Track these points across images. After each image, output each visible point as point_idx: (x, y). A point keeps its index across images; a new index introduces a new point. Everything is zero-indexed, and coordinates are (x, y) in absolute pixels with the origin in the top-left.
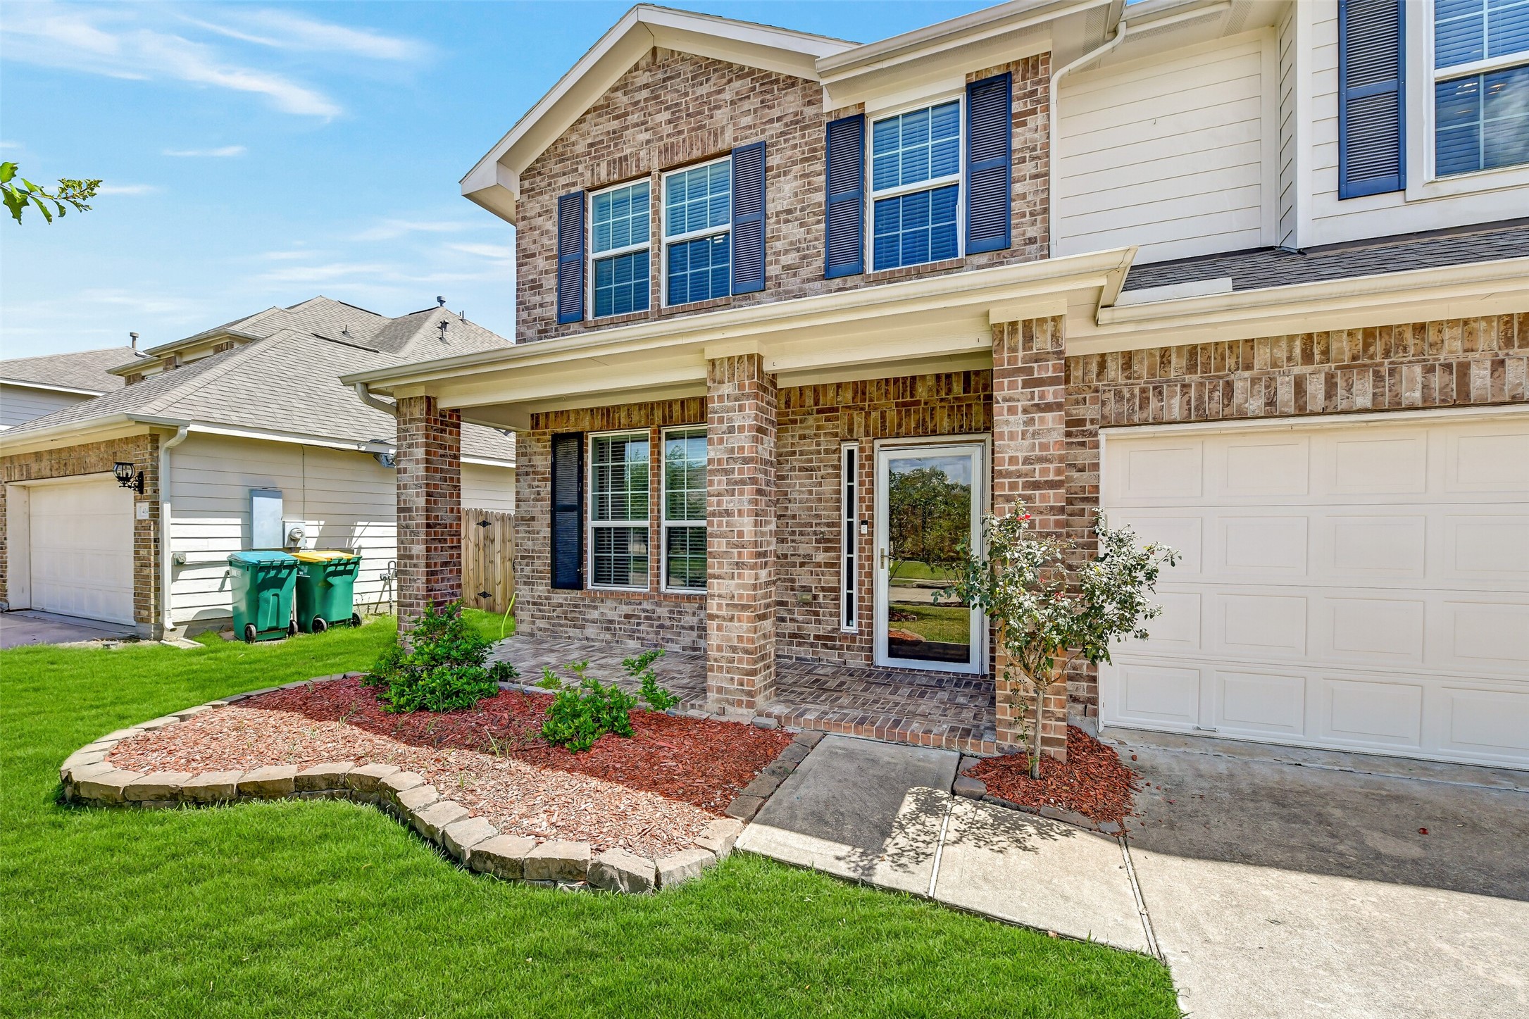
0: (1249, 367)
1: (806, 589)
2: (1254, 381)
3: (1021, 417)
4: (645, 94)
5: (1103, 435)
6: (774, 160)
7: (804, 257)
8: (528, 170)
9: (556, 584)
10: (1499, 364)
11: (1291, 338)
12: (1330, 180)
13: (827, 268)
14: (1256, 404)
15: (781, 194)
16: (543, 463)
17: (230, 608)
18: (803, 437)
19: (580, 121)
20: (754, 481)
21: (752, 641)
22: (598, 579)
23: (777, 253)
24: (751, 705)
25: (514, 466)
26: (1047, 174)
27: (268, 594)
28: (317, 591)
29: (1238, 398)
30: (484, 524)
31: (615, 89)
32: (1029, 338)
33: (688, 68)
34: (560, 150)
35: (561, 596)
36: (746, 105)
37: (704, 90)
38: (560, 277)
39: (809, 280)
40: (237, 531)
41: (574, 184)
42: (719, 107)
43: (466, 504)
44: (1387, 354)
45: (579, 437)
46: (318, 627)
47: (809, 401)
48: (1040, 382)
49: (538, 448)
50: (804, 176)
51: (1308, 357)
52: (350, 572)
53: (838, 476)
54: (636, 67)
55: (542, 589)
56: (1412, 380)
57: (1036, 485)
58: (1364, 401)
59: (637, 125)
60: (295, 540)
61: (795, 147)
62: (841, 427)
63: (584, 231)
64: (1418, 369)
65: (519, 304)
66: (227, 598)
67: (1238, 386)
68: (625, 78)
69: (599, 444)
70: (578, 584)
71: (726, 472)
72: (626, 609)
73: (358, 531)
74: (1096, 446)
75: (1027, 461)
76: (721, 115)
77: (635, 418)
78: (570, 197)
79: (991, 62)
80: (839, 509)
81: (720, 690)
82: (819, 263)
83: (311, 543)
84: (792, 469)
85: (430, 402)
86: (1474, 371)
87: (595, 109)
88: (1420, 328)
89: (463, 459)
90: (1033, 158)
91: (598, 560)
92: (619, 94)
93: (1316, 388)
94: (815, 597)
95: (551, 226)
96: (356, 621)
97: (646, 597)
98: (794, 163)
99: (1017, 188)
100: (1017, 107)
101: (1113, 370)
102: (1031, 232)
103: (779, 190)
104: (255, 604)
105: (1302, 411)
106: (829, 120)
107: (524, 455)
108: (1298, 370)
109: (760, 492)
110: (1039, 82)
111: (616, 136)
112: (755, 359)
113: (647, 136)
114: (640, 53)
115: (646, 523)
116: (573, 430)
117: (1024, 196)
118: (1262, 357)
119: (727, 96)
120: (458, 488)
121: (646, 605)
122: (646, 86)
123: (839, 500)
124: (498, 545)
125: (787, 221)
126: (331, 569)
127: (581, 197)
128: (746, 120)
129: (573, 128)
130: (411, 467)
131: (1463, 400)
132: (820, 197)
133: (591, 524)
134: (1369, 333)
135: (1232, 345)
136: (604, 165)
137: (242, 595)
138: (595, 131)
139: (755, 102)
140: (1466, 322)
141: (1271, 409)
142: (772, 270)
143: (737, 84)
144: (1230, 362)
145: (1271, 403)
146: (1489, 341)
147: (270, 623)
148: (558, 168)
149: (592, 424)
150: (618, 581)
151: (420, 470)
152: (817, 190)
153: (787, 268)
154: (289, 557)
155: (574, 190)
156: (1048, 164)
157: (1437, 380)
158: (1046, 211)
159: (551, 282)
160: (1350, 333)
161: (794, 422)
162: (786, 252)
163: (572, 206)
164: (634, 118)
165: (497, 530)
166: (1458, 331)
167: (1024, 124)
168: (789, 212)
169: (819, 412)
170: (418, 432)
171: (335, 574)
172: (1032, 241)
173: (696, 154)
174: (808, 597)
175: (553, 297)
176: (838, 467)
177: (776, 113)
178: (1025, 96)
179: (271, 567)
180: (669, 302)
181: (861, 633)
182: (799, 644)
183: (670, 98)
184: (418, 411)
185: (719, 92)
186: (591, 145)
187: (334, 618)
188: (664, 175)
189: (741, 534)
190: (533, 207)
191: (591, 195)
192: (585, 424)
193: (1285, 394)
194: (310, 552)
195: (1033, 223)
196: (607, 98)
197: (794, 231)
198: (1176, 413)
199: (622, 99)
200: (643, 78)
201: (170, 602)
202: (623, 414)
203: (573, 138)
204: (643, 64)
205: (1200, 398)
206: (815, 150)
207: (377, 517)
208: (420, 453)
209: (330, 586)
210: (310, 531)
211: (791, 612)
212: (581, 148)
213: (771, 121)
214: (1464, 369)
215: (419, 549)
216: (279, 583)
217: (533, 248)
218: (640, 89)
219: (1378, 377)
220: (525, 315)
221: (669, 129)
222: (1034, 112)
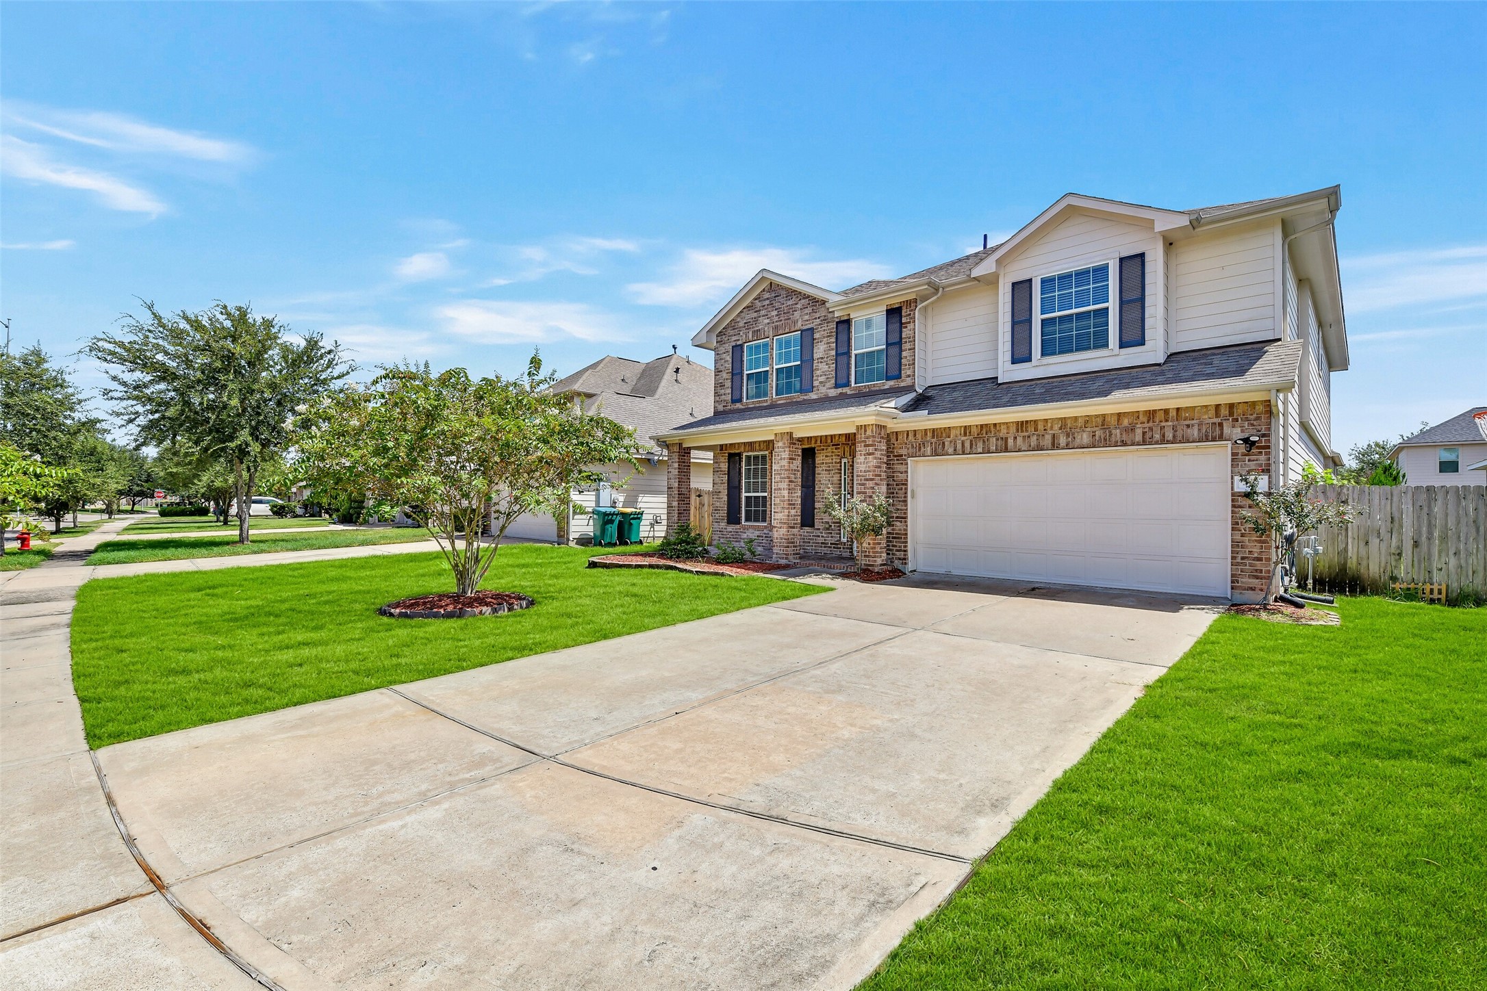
0: (949, 437)
1: (828, 523)
2: (951, 442)
3: (863, 457)
4: (767, 302)
5: (909, 460)
6: (817, 336)
7: (828, 378)
8: (720, 332)
9: (729, 522)
10: (1015, 438)
11: (961, 427)
12: (1008, 356)
13: (836, 384)
14: (951, 450)
15: (820, 350)
16: (724, 466)
17: (592, 534)
18: (827, 456)
19: (741, 312)
20: (789, 478)
21: (787, 535)
22: (747, 520)
23: (818, 376)
24: (786, 558)
25: (712, 462)
26: (914, 349)
27: (608, 526)
28: (626, 527)
29: (946, 448)
30: (699, 496)
31: (755, 299)
32: (865, 431)
33: (783, 293)
34: (733, 324)
35: (731, 528)
36: (806, 311)
37: (790, 303)
38: (732, 382)
39: (830, 388)
40: (593, 498)
41: (738, 340)
42: (796, 311)
43: (693, 485)
44: (986, 434)
45: (739, 455)
46: (626, 544)
47: (829, 441)
48: (868, 446)
49: (722, 459)
50: (828, 343)
51: (965, 434)
52: (639, 518)
53: (841, 473)
54: (764, 290)
55: (723, 524)
56: (993, 443)
57: (867, 480)
58: (980, 450)
59: (764, 316)
60: (615, 503)
61: (824, 330)
62: (840, 452)
63: (742, 361)
64: (994, 439)
65: (715, 393)
66: (591, 528)
67: (946, 443)
68: (759, 294)
69: (748, 458)
70: (738, 522)
71: (779, 474)
72: (757, 533)
73: (640, 500)
74: (907, 464)
75: (865, 471)
76: (797, 314)
77: (762, 447)
78: (736, 346)
79: (895, 301)
80: (840, 487)
81: (777, 554)
82: (833, 381)
83: (621, 505)
84: (823, 470)
85: (680, 445)
86: (1009, 440)
87: (747, 307)
88: (995, 425)
89: (692, 460)
90: (909, 342)
91: (747, 511)
92: (757, 301)
93: (967, 445)
94: (831, 526)
95: (729, 358)
96: (641, 542)
97: (766, 527)
98: (824, 337)
99: (904, 354)
100: (904, 320)
101: (911, 437)
102: (909, 372)
103: (818, 349)
104: (603, 531)
105: (964, 453)
106: (837, 320)
107: (717, 463)
108: (963, 438)
109: (791, 481)
110: (911, 310)
111: (756, 320)
112: (791, 434)
113: (767, 321)
114: (765, 285)
115: (766, 494)
116: (737, 452)
117: (906, 357)
118: (953, 433)
119: (799, 306)
120: (689, 479)
121: (765, 531)
122: (768, 299)
123: (841, 484)
124: (706, 507)
125: (821, 362)
126: (632, 516)
127: (741, 346)
128: (807, 317)
129: (738, 315)
130: (673, 470)
131: (1006, 450)
132: (833, 353)
133: (744, 495)
134: (982, 426)
135: (945, 429)
136: (751, 333)
137: (598, 527)
138: (748, 317)
139: (809, 310)
140: (1007, 423)
141: (955, 453)
142: (816, 383)
143: (803, 301)
144: (944, 435)
145: (955, 450)
146: (1013, 429)
147: (608, 540)
148: (732, 332)
149: (745, 449)
150: (755, 521)
151: (676, 472)
152: (832, 349)
153: (821, 382)
154: (613, 510)
155: (739, 343)
156: (914, 345)
157: (999, 442)
158: (914, 364)
159: (728, 384)
160: (977, 426)
161: (823, 450)
162: (821, 375)
163: (737, 350)
164: (763, 313)
165: (706, 499)
166: (1005, 426)
167: (906, 327)
168: (822, 358)
169: (833, 445)
170: (676, 457)
171: (634, 519)
172: (909, 376)
173: (787, 330)
174: (827, 526)
175: (729, 391)
176: (841, 470)
177: (817, 315)
178: (907, 316)
179: (610, 514)
180: (777, 395)
181: (848, 541)
182: (825, 547)
183: (777, 305)
184: (676, 449)
185: (796, 304)
186: (745, 323)
187: (633, 541)
188: (775, 338)
189: (784, 497)
190: (722, 350)
191: (746, 345)
192: (742, 449)
193: (959, 446)
194: (620, 508)
195: (909, 369)
196: (752, 303)
197: (823, 367)
198: (929, 453)
199: (758, 304)
200: (767, 295)
201: (572, 529)
202: (757, 445)
203: (738, 320)
204: (766, 289)
205: (935, 448)
206: (832, 332)
207: (655, 492)
208: (676, 465)
209: (631, 524)
210: (621, 498)
211: (822, 533)
212: (741, 324)
213: (816, 318)
214: (1007, 439)
215: (675, 504)
216: (612, 522)
217: (722, 368)
218: (765, 300)
219: (984, 441)
220: (717, 399)
221: (776, 319)
222: (909, 323)
